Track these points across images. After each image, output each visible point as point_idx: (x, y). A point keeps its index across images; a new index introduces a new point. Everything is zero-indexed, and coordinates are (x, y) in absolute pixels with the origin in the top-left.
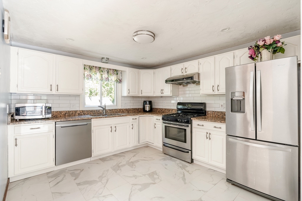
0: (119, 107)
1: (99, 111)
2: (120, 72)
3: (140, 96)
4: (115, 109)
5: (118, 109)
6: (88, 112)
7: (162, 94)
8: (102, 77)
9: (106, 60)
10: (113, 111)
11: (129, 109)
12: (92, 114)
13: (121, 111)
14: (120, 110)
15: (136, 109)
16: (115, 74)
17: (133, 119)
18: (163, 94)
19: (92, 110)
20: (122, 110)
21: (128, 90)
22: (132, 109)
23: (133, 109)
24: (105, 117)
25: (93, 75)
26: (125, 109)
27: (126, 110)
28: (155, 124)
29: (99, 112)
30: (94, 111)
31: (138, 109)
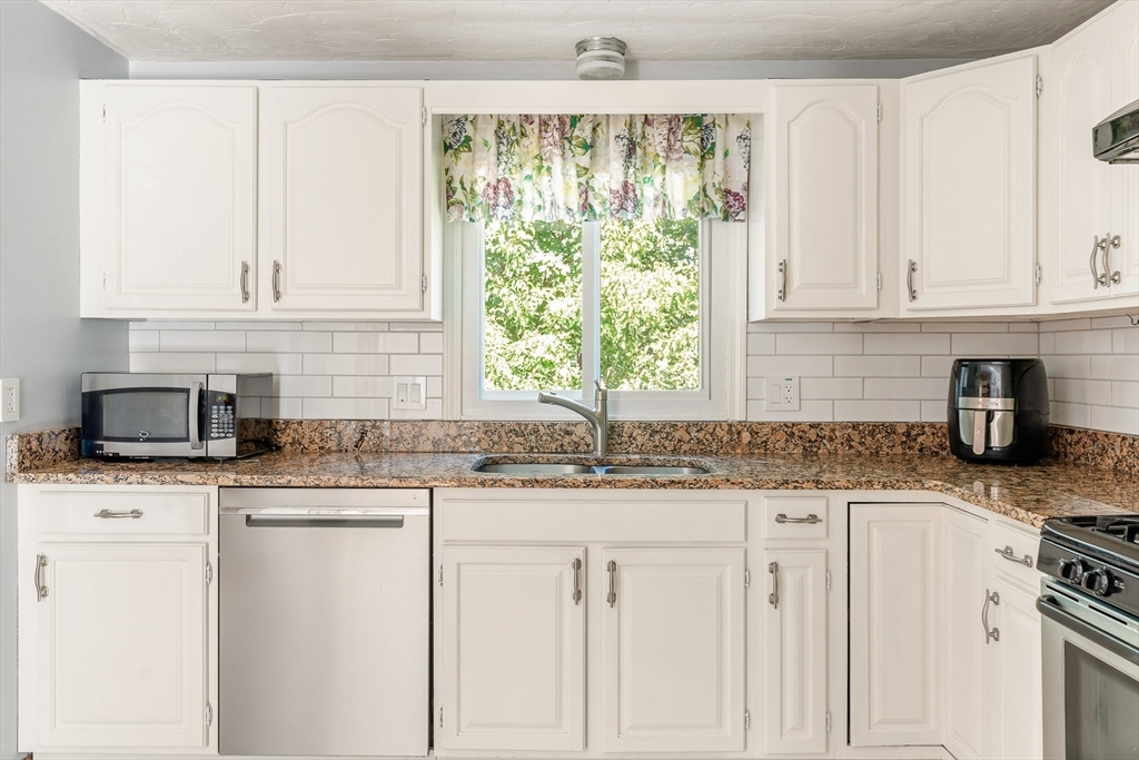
0: (733, 410)
1: (568, 433)
2: (736, 130)
3: (904, 314)
4: (689, 425)
5: (720, 424)
6: (495, 438)
7: (1103, 291)
8: (586, 190)
9: (607, 58)
10: (677, 435)
11: (812, 426)
12: (520, 448)
13: (746, 437)
14: (734, 430)
15: (889, 429)
16: (687, 152)
17: (782, 518)
18: (1114, 289)
19: (519, 424)
20: (754, 433)
21: (776, 267)
22: (844, 426)
23: (855, 426)
24: (524, 483)
25: (527, 185)
26: (775, 428)
27: (791, 431)
28: (994, 598)
29: (567, 439)
30: (536, 431)
31: (912, 432)
